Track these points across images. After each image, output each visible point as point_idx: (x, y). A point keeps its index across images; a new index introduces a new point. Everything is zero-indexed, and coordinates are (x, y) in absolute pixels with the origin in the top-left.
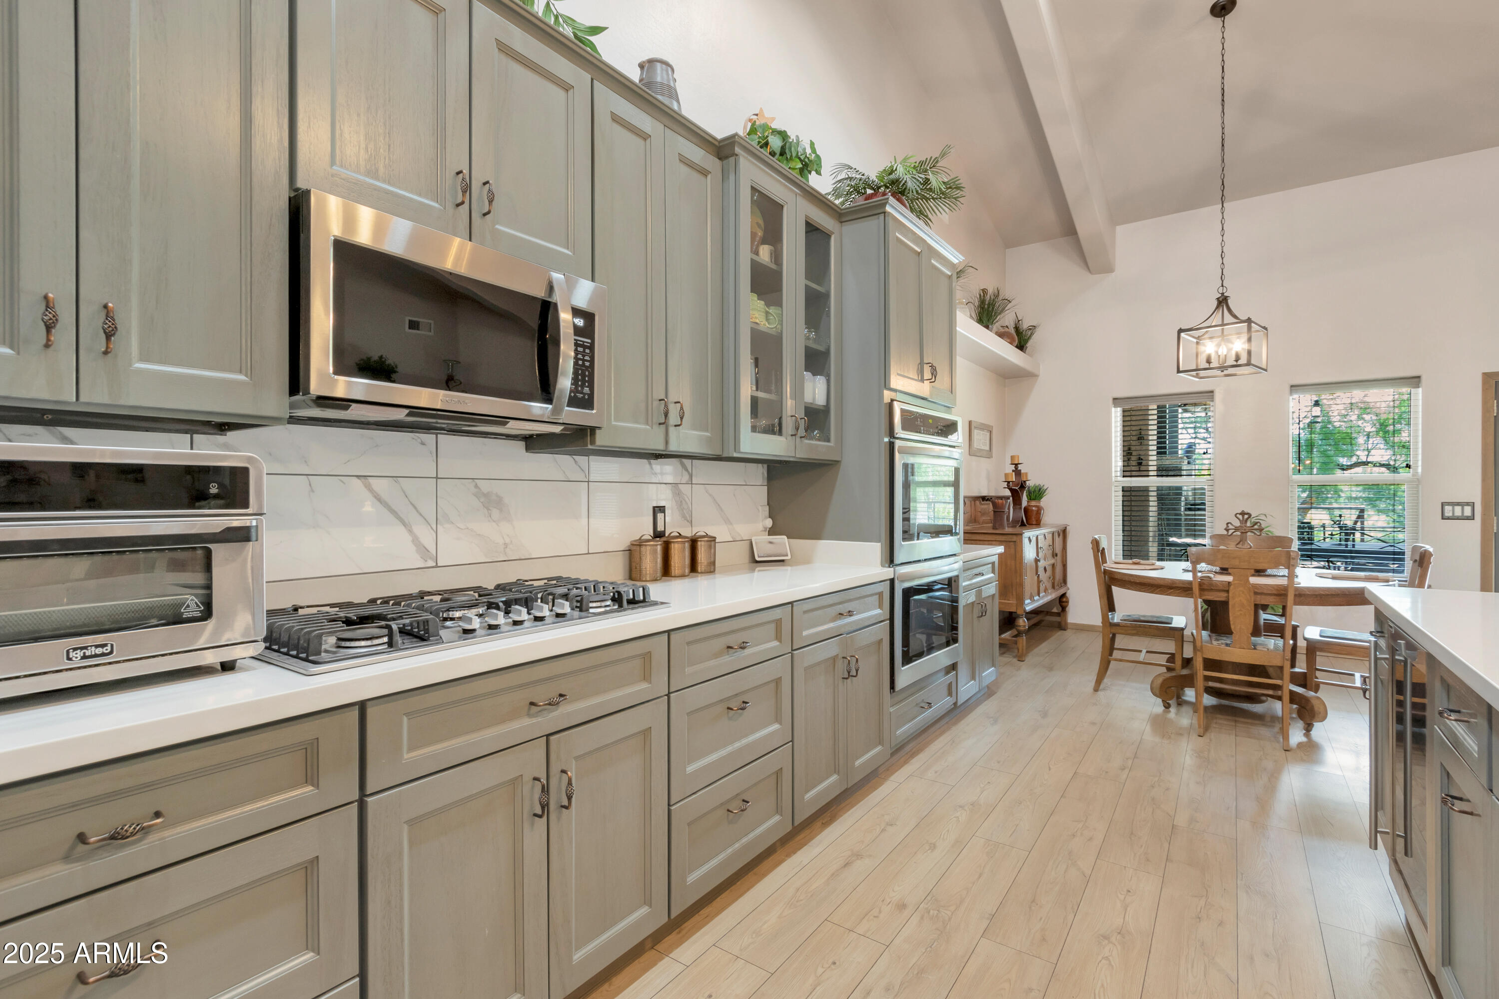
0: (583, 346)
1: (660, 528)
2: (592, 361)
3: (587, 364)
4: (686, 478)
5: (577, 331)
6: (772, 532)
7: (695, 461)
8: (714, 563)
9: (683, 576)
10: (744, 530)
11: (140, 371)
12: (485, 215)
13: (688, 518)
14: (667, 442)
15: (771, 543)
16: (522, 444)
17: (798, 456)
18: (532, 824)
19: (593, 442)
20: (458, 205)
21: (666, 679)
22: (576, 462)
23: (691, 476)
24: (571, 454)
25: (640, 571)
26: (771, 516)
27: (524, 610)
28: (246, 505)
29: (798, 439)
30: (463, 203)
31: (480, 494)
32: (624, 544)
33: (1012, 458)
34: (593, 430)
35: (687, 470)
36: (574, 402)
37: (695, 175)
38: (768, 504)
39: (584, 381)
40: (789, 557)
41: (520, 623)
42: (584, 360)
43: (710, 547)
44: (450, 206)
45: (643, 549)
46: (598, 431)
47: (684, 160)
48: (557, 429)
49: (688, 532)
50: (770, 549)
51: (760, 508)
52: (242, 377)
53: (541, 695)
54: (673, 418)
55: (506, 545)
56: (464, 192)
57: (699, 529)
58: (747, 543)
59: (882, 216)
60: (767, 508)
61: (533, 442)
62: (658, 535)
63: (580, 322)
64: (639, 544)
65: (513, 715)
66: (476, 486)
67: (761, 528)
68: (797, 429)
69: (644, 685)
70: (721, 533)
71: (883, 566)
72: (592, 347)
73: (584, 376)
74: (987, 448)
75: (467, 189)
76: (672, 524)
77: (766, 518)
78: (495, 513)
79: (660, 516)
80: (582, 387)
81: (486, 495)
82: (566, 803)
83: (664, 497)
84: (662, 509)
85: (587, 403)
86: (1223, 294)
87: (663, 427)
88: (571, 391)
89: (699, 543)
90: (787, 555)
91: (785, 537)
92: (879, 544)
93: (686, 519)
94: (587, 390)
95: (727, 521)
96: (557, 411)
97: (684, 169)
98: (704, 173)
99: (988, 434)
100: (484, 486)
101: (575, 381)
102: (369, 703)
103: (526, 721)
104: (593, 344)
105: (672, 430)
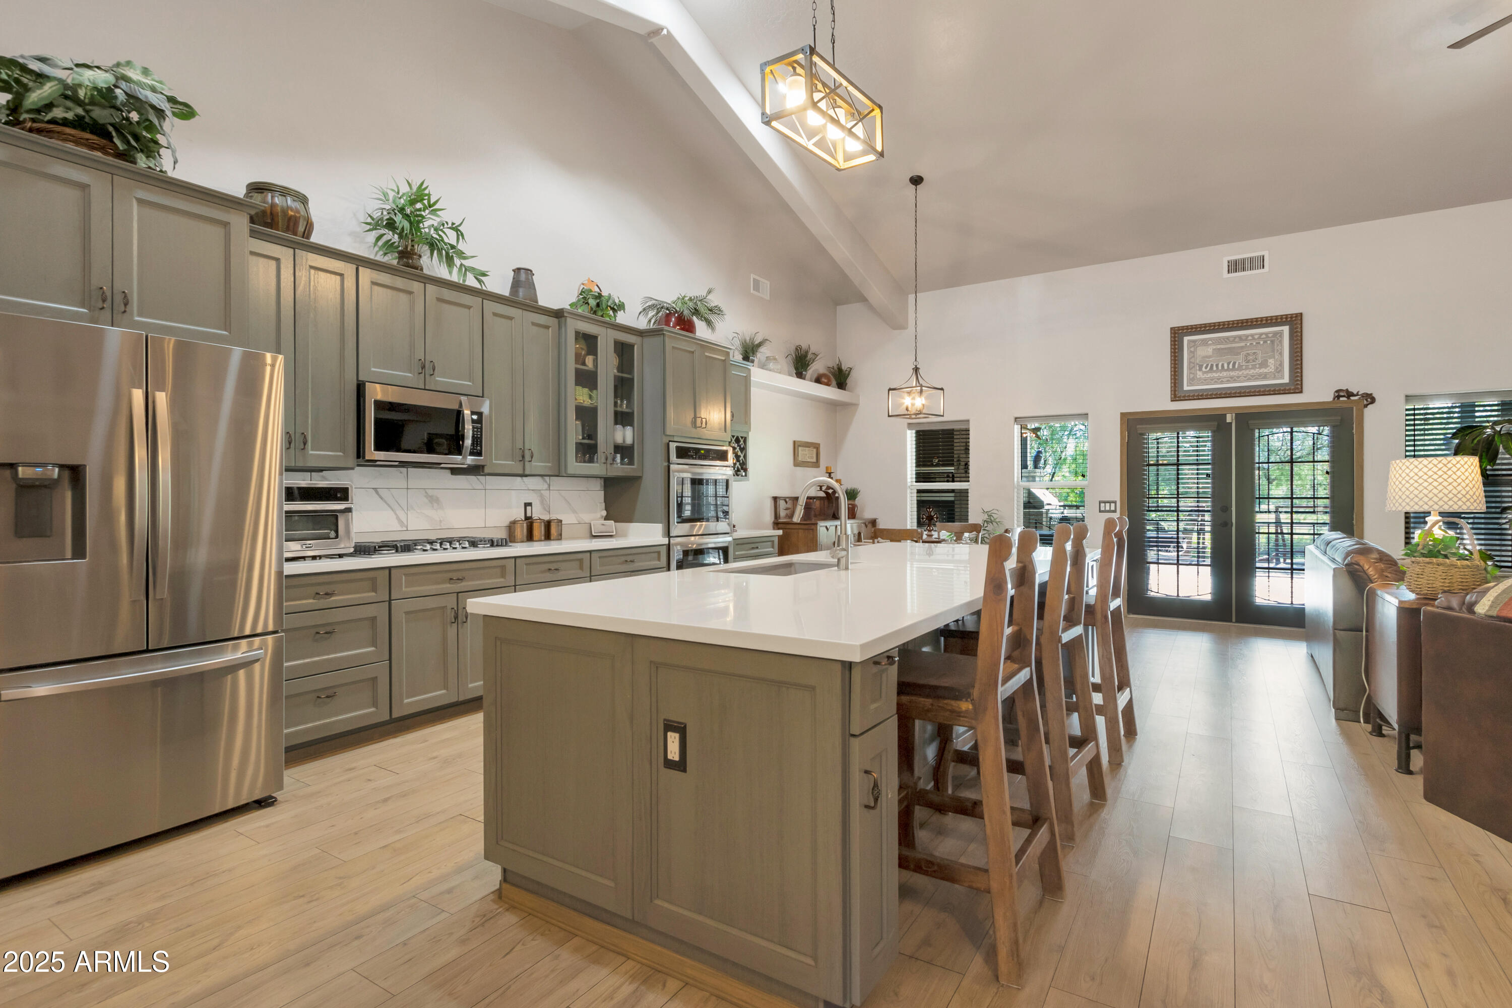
0: (477, 428)
1: (529, 514)
2: (481, 435)
3: (479, 436)
4: (546, 486)
5: (473, 421)
6: (606, 518)
7: (551, 478)
8: (561, 535)
9: (541, 541)
10: (586, 517)
11: (311, 454)
12: (431, 375)
13: (547, 508)
14: (524, 470)
15: (603, 525)
16: (448, 472)
17: (608, 474)
18: (451, 626)
19: (483, 472)
20: (420, 373)
21: (514, 578)
22: (478, 479)
23: (549, 485)
24: (475, 475)
25: (514, 537)
26: (606, 509)
27: (448, 544)
28: (348, 500)
29: (608, 465)
30: (422, 373)
31: (428, 496)
32: (507, 523)
33: (827, 468)
34: (483, 467)
35: (546, 482)
36: (472, 454)
37: (542, 329)
38: (605, 502)
39: (477, 444)
40: (614, 533)
41: (446, 549)
42: (477, 435)
43: (558, 525)
44: (416, 374)
45: (516, 525)
46: (485, 467)
47: (534, 324)
48: (465, 466)
49: (546, 517)
50: (603, 528)
51: (599, 504)
52: (341, 454)
53: (455, 576)
54: (527, 458)
55: (440, 521)
56: (422, 369)
57: (554, 516)
58: (587, 526)
59: (662, 336)
60: (604, 504)
61: (455, 471)
62: (527, 518)
63: (475, 417)
64: (514, 523)
65: (443, 582)
66: (426, 492)
67: (599, 516)
68: (607, 459)
69: (502, 580)
70: (568, 519)
71: (663, 537)
72: (481, 428)
73: (477, 442)
74: (814, 460)
75: (423, 367)
76: (537, 513)
77: (603, 510)
78: (435, 505)
79: (529, 508)
80: (476, 447)
81: (431, 497)
82: (465, 620)
83: (531, 498)
84: (530, 504)
85: (479, 454)
86: (916, 366)
87: (522, 462)
88: (471, 449)
89: (552, 523)
90: (613, 532)
91: (613, 522)
92: (660, 525)
93: (546, 510)
94: (479, 448)
95: (574, 512)
96: (465, 458)
97: (535, 329)
98: (547, 327)
99: (815, 450)
100: (430, 492)
101: (473, 444)
102: (392, 569)
103: (448, 585)
104: (482, 427)
105: (527, 464)
